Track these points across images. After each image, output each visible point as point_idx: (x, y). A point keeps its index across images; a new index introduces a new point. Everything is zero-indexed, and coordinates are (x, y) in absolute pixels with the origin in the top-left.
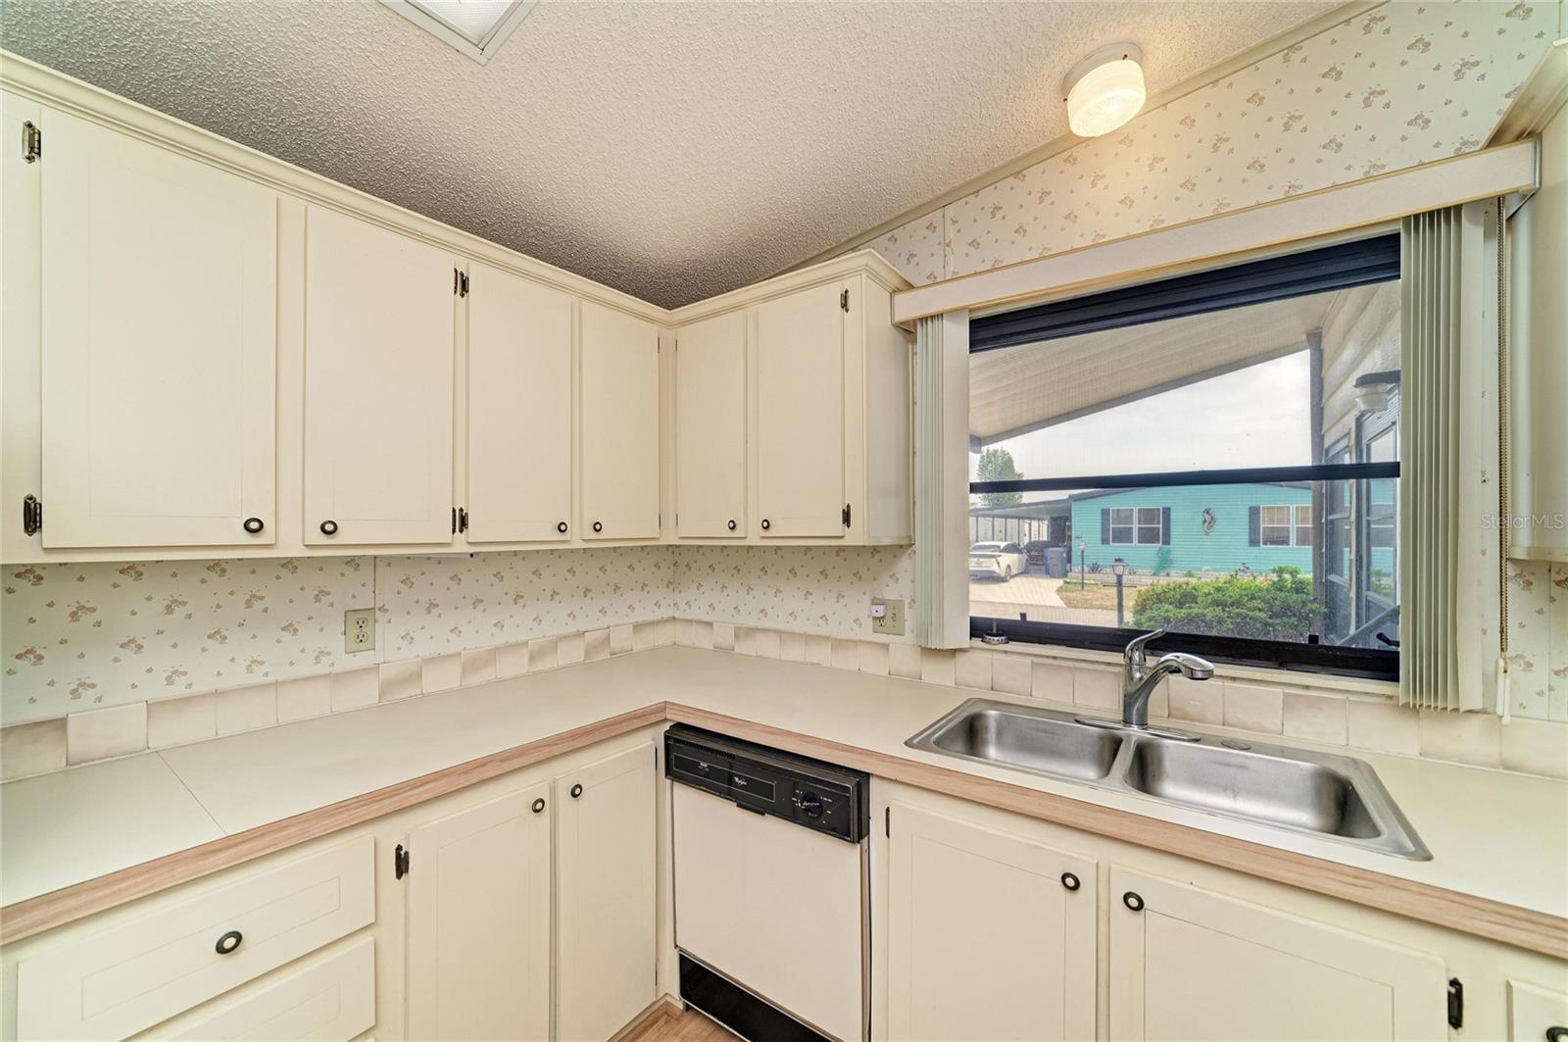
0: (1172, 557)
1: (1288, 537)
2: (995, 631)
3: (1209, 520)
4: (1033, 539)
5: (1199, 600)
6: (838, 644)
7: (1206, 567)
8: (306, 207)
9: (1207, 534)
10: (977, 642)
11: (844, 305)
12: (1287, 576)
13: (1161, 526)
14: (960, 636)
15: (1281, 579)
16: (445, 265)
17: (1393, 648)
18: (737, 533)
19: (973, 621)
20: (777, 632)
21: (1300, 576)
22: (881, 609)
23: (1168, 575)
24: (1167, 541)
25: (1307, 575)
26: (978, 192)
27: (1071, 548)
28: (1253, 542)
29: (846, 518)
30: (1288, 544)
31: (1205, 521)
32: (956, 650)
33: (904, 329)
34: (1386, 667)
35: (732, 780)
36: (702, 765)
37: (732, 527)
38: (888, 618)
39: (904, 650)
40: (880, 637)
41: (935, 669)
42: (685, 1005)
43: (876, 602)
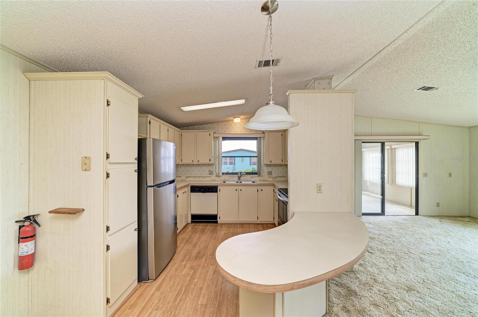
6: (204, 177)
10: (223, 175)
11: (210, 135)
12: (254, 169)
14: (221, 174)
16: (167, 128)
19: (222, 173)
24: (234, 165)
25: (256, 169)
29: (210, 160)
30: (254, 165)
32: (221, 176)
33: (214, 137)
34: (256, 174)
35: (201, 190)
36: (197, 189)
37: (193, 161)
38: (211, 173)
39: (213, 177)
40: (210, 176)
41: (217, 179)
42: (191, 221)
43: (209, 171)
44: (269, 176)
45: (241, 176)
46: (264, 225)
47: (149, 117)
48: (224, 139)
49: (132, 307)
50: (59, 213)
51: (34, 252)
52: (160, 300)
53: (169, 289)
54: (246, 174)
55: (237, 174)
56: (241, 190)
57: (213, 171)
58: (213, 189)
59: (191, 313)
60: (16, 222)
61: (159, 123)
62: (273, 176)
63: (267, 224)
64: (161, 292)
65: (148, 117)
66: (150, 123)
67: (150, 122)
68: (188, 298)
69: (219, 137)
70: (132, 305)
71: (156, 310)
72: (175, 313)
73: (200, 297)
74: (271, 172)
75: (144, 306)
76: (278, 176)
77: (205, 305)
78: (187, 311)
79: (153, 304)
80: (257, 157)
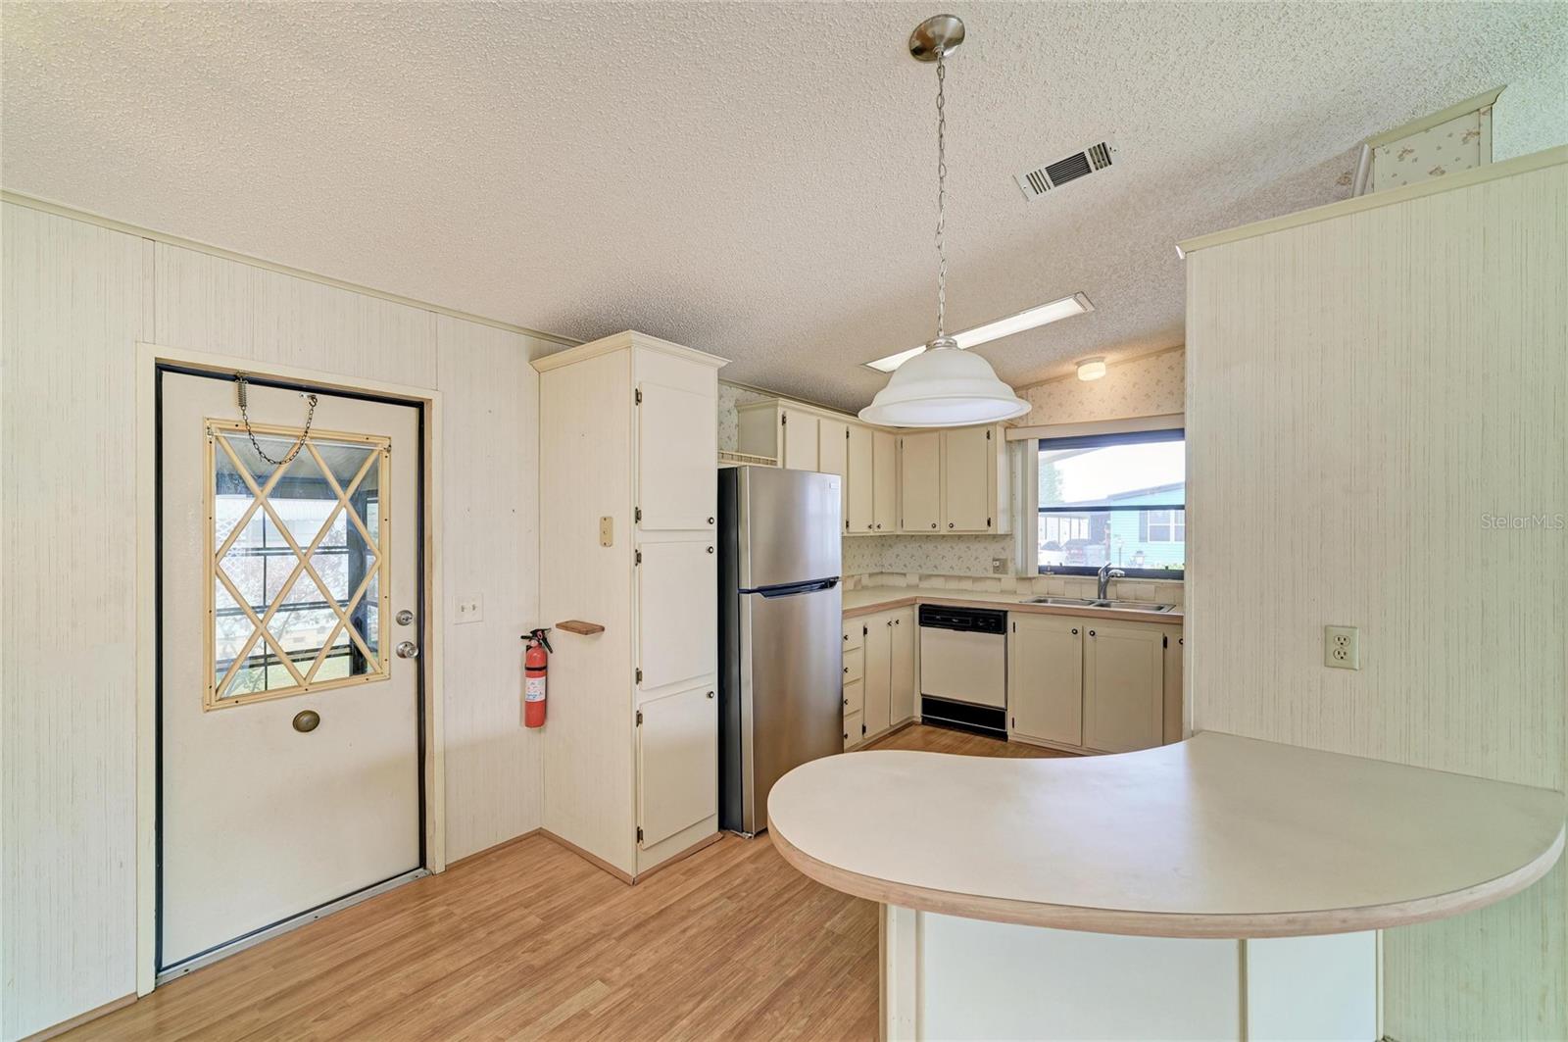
4: (1073, 538)
6: (976, 579)
8: (819, 421)
10: (1042, 575)
11: (988, 437)
14: (1033, 572)
16: (843, 428)
18: (937, 529)
20: (943, 576)
22: (998, 563)
27: (1109, 546)
29: (989, 522)
32: (1034, 578)
35: (951, 620)
36: (938, 617)
37: (934, 526)
38: (1001, 566)
39: (1008, 581)
40: (996, 576)
41: (1022, 588)
42: (924, 718)
43: (994, 560)
45: (1107, 582)
47: (781, 406)
48: (1044, 444)
49: (692, 872)
50: (573, 630)
51: (546, 700)
52: (745, 882)
53: (776, 869)
54: (1126, 576)
55: (1092, 572)
56: (1093, 634)
57: (1006, 560)
58: (991, 621)
59: (796, 937)
60: (523, 637)
61: (815, 419)
64: (757, 868)
65: (776, 405)
66: (784, 422)
67: (784, 418)
68: (807, 903)
69: (1026, 440)
70: (691, 869)
71: (729, 898)
72: (762, 922)
73: (836, 914)
75: (710, 881)
77: (839, 935)
78: (789, 929)
79: (728, 883)
80: (1182, 507)
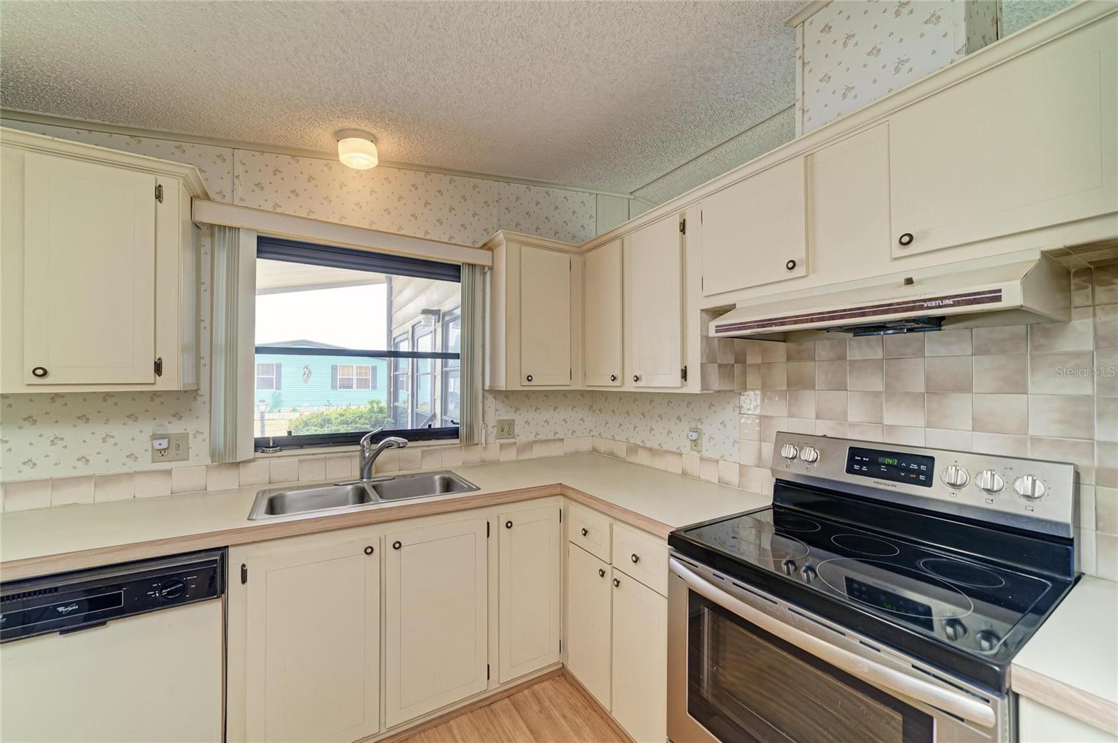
0: (282, 398)
1: (352, 384)
2: (271, 444)
3: (308, 374)
5: (334, 421)
6: (105, 480)
7: (304, 405)
9: (306, 382)
10: (259, 454)
11: (158, 197)
13: (274, 377)
14: (247, 451)
15: (373, 407)
17: (457, 426)
19: (256, 441)
21: (380, 405)
23: (279, 411)
24: (278, 388)
26: (263, 152)
28: (334, 387)
29: (158, 368)
30: (352, 388)
31: (305, 374)
32: (244, 462)
33: (197, 226)
34: (453, 433)
40: (160, 466)
44: (502, 441)
45: (375, 454)
46: (519, 696)
48: (269, 246)
62: (518, 438)
63: (530, 684)
69: (235, 230)
74: (511, 423)
76: (538, 437)
80: (454, 356)
